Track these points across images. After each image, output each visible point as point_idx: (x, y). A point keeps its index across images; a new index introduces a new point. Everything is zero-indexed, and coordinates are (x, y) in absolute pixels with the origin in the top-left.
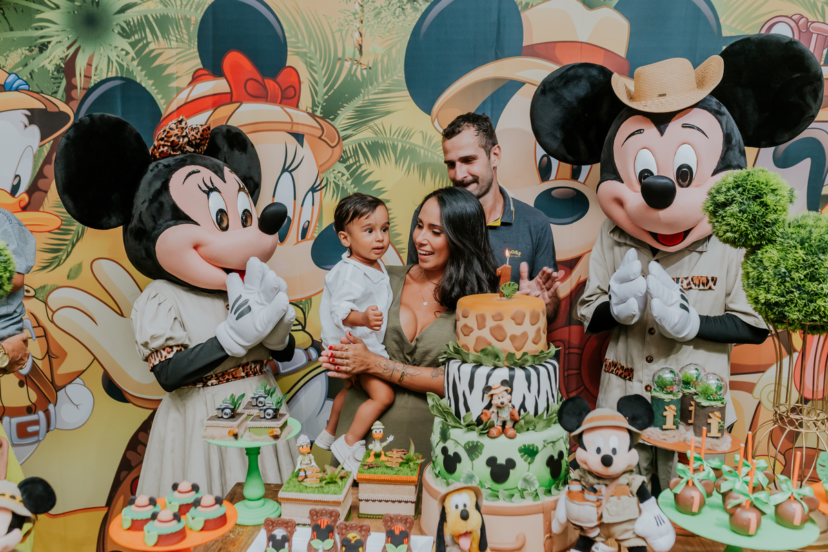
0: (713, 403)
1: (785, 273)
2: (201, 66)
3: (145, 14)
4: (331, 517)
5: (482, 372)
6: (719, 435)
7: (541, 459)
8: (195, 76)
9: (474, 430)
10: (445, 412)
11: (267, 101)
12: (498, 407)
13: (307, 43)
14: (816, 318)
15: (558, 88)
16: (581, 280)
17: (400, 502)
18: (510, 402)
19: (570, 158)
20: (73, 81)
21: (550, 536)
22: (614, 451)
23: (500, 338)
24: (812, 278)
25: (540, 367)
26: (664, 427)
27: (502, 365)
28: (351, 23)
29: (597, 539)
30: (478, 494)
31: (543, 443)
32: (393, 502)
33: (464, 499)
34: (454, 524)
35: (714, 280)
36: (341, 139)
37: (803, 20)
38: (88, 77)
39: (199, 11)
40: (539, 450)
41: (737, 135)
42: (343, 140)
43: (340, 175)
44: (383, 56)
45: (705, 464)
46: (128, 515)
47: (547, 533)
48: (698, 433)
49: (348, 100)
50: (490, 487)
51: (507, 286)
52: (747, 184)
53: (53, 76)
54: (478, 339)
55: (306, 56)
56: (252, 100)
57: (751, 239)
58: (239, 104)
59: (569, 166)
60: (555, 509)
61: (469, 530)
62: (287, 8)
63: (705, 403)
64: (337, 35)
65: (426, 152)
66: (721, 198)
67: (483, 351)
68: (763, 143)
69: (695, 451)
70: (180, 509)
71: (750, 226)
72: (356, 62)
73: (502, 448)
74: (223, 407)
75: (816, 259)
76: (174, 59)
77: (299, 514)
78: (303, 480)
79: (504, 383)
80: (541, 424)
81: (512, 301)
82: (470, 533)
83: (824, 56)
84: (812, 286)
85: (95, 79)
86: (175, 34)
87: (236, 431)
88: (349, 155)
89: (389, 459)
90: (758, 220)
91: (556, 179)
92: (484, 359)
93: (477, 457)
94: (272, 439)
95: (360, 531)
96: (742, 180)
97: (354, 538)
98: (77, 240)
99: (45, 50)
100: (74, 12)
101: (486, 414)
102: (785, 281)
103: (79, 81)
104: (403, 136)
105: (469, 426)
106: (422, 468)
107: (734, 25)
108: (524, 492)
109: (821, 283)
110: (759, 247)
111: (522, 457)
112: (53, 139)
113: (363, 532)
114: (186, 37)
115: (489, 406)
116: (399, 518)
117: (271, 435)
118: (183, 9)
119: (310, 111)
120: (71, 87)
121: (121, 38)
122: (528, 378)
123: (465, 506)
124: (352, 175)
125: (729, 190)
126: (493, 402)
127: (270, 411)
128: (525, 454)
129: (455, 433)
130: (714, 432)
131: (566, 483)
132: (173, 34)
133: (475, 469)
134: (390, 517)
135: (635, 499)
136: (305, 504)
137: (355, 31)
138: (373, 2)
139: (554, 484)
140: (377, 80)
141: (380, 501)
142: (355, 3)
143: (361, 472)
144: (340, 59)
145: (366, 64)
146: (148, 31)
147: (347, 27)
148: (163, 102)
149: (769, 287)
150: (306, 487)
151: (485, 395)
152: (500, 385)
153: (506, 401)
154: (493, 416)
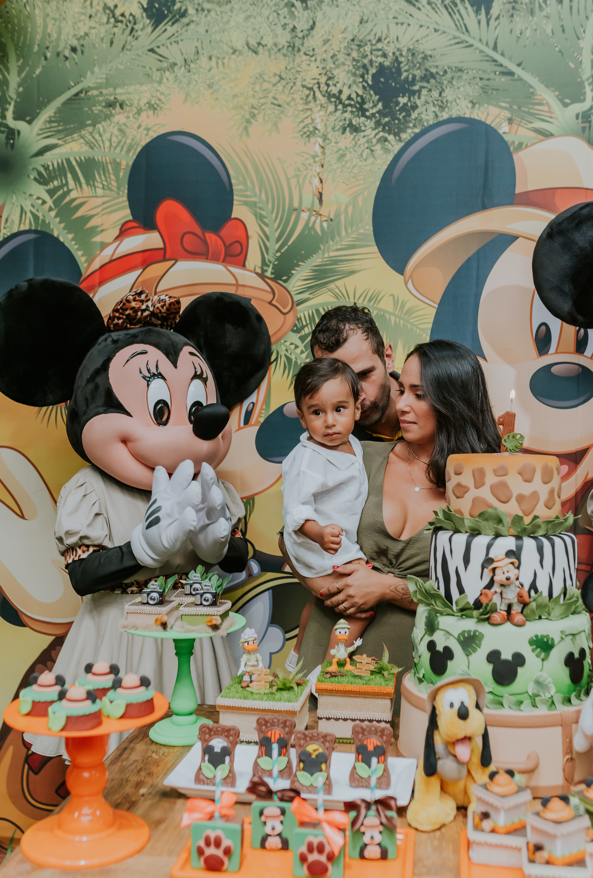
2: (131, 218)
3: (67, 157)
4: (284, 727)
5: (481, 542)
7: (558, 655)
8: (124, 229)
9: (472, 617)
10: (431, 596)
11: (207, 259)
12: (502, 585)
13: (257, 191)
15: (568, 230)
16: (588, 477)
17: (371, 721)
18: (517, 579)
19: (580, 318)
21: (572, 759)
23: (504, 499)
25: (555, 538)
27: (507, 534)
28: (310, 167)
30: (478, 689)
31: (560, 635)
32: (362, 721)
33: (462, 695)
34: (449, 725)
36: (295, 304)
39: (131, 154)
40: (556, 642)
42: (298, 305)
43: (293, 347)
44: (347, 206)
46: (28, 696)
47: (567, 754)
49: (304, 258)
50: (491, 690)
51: (511, 438)
55: (256, 207)
56: (190, 258)
58: (173, 262)
60: (577, 722)
61: (468, 734)
62: (234, 150)
64: (293, 182)
65: (398, 320)
67: (481, 515)
72: (314, 213)
73: (507, 638)
74: (149, 590)
76: (99, 209)
78: (247, 685)
79: (510, 553)
80: (557, 611)
82: (470, 738)
85: (5, 233)
86: (102, 181)
87: (165, 619)
88: (304, 323)
89: (358, 665)
91: (556, 352)
92: (483, 524)
93: (475, 650)
94: (210, 630)
95: (323, 743)
97: (315, 751)
101: (486, 595)
104: (369, 300)
105: (464, 611)
108: (537, 699)
111: (533, 650)
113: (327, 744)
114: (114, 183)
115: (490, 584)
116: (374, 729)
117: (209, 624)
118: (112, 151)
119: (259, 271)
121: (38, 185)
122: (541, 550)
123: (462, 703)
126: (495, 578)
127: (209, 596)
128: (537, 647)
129: (444, 622)
131: (588, 693)
132: (98, 180)
133: (472, 667)
134: (362, 729)
136: (250, 712)
137: (315, 176)
138: (336, 143)
139: (574, 691)
140: (339, 234)
141: (345, 720)
142: (315, 144)
143: (322, 681)
144: (295, 210)
145: (327, 215)
146: (69, 176)
147: (305, 172)
148: (83, 259)
150: (252, 693)
151: (485, 569)
152: (504, 556)
153: (513, 577)
154: (495, 597)
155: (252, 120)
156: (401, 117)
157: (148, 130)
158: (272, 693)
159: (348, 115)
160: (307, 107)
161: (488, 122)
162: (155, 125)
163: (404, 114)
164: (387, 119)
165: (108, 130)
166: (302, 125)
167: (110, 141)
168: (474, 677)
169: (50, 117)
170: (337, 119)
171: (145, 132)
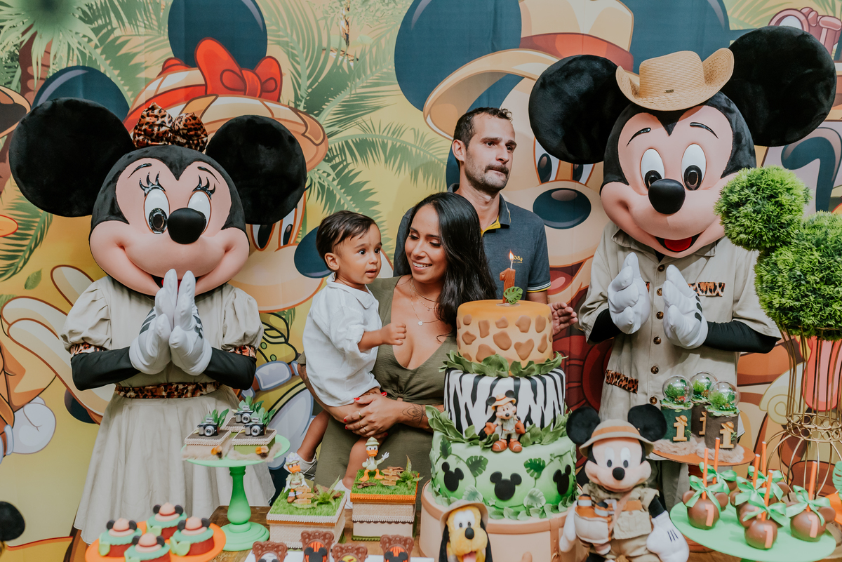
0: (726, 413)
1: (800, 276)
2: (172, 56)
4: (324, 539)
5: (486, 382)
6: (732, 446)
7: (548, 474)
8: (166, 66)
9: (478, 444)
10: (446, 426)
11: (245, 94)
12: (503, 420)
13: (289, 31)
14: (832, 322)
15: (558, 82)
16: (582, 287)
17: (397, 523)
18: (515, 414)
19: (571, 156)
20: (29, 70)
21: (558, 555)
22: (626, 463)
23: (505, 347)
24: (828, 281)
25: (548, 379)
26: (675, 439)
27: (507, 375)
28: (336, 10)
29: (608, 557)
30: (482, 511)
31: (550, 457)
32: (390, 523)
33: (469, 517)
34: (458, 543)
35: (722, 286)
36: (326, 136)
38: (45, 66)
40: (546, 464)
41: (747, 134)
42: (329, 137)
43: (325, 175)
44: (371, 47)
45: (718, 476)
46: (106, 540)
47: (555, 552)
48: (710, 444)
49: (334, 94)
50: (494, 504)
51: (511, 291)
52: (761, 182)
53: (7, 65)
54: (481, 348)
55: (288, 46)
56: (229, 94)
57: (765, 240)
58: (214, 97)
59: (570, 165)
60: (563, 526)
61: (474, 549)
63: (717, 413)
64: (322, 23)
65: (418, 151)
66: (734, 198)
67: (486, 360)
68: (773, 141)
69: (708, 463)
70: (162, 533)
71: (765, 227)
72: (342, 53)
73: (507, 463)
74: (205, 424)
75: (832, 261)
76: (143, 47)
77: (291, 537)
78: (293, 501)
79: (509, 394)
80: (548, 437)
81: (516, 307)
82: (475, 552)
83: (834, 52)
84: (827, 289)
85: (53, 68)
86: (144, 20)
87: (220, 449)
88: (335, 154)
89: (385, 477)
90: (773, 221)
91: (556, 179)
92: (487, 369)
93: (481, 473)
94: (259, 457)
95: (357, 554)
96: (757, 179)
97: (350, 561)
98: (36, 246)
101: (490, 427)
102: (801, 285)
103: (36, 71)
104: (393, 134)
105: (472, 440)
106: (420, 486)
107: (742, 18)
108: (530, 509)
109: (837, 286)
110: (774, 249)
111: (528, 471)
112: (8, 134)
113: (360, 555)
114: (155, 23)
115: (493, 418)
116: (398, 539)
117: (259, 453)
119: (292, 105)
120: (26, 77)
121: (82, 23)
122: (534, 389)
123: (469, 524)
124: (338, 175)
125: (742, 189)
126: (497, 414)
127: (257, 428)
128: (531, 469)
129: (456, 448)
130: (727, 443)
131: (573, 499)
132: (140, 19)
133: (478, 486)
134: (389, 539)
135: (647, 514)
136: (296, 525)
137: (341, 18)
139: (561, 500)
140: (365, 73)
141: (376, 522)
143: (355, 492)
144: (324, 50)
145: (353, 55)
146: (112, 15)
147: (332, 15)
148: (130, 94)
149: (783, 291)
150: (297, 508)
151: (489, 407)
152: (504, 396)
153: (511, 413)
154: (497, 429)
158: (314, 508)
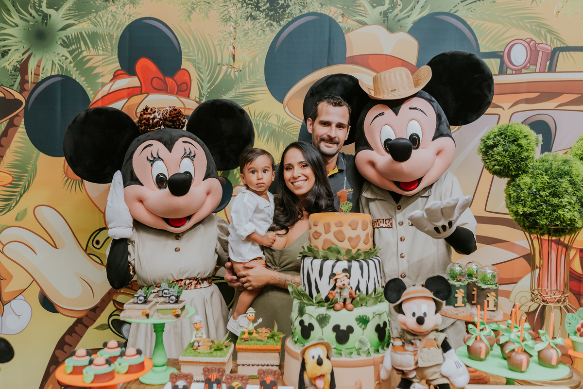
0: (490, 286)
1: (536, 192)
2: (120, 68)
3: (80, 31)
4: (218, 372)
5: (328, 264)
6: (495, 309)
7: (371, 326)
8: (115, 75)
9: (324, 306)
10: (302, 295)
11: (167, 93)
12: (341, 288)
13: (196, 53)
14: (558, 223)
17: (268, 365)
18: (349, 284)
20: (26, 78)
21: (379, 383)
22: (425, 314)
23: (341, 240)
24: (554, 195)
25: (369, 261)
26: (456, 305)
27: (343, 259)
28: (227, 40)
29: (414, 380)
30: (328, 348)
31: (372, 315)
32: (263, 365)
34: (312, 369)
37: (532, 43)
38: (37, 75)
39: (119, 30)
40: (370, 319)
44: (249, 63)
45: (487, 326)
46: (70, 363)
47: (377, 380)
49: (224, 93)
50: (335, 347)
51: (345, 204)
52: (507, 132)
53: (11, 74)
56: (156, 92)
57: (512, 170)
58: (147, 95)
60: (382, 363)
61: (323, 373)
62: (182, 29)
63: (484, 287)
64: (218, 48)
65: (280, 129)
66: (490, 142)
67: (329, 249)
69: (480, 318)
70: (109, 359)
71: (511, 160)
72: (230, 66)
73: (343, 318)
74: (138, 295)
75: (556, 181)
76: (101, 63)
78: (197, 349)
79: (345, 270)
80: (371, 301)
82: (324, 376)
83: (547, 66)
84: (554, 200)
85: (42, 76)
86: (102, 46)
87: (148, 312)
89: (260, 334)
90: (516, 156)
92: (329, 254)
93: (326, 325)
94: (174, 317)
95: (242, 380)
96: (504, 130)
97: (237, 385)
98: (24, 192)
99: (6, 55)
100: (29, 29)
101: (332, 294)
102: (536, 198)
103: (30, 77)
104: (263, 118)
105: (320, 303)
107: (488, 45)
108: (360, 351)
109: (560, 198)
110: (517, 176)
111: (358, 324)
112: (10, 119)
113: (244, 381)
114: (109, 47)
115: (334, 288)
116: (270, 371)
117: (174, 314)
118: (108, 28)
119: (197, 100)
120: (24, 82)
121: (62, 47)
122: (361, 268)
123: (319, 356)
125: (495, 136)
126: (337, 284)
127: (173, 298)
128: (360, 322)
129: (309, 309)
130: (491, 307)
131: (388, 346)
132: (100, 45)
133: (324, 334)
134: (263, 371)
135: (440, 350)
136: (199, 364)
137: (230, 45)
138: (243, 26)
139: (381, 345)
140: (245, 79)
141: (253, 365)
142: (230, 26)
143: (240, 344)
144: (219, 64)
145: (238, 68)
146: (82, 42)
147: (224, 43)
148: (91, 92)
149: (525, 202)
150: (200, 353)
151: (331, 280)
152: (341, 272)
153: (346, 284)
154: (336, 295)
155: (192, 11)
156: (280, 12)
157: (130, 16)
158: (211, 353)
159: (249, 10)
160: (225, 4)
161: (330, 16)
162: (134, 13)
163: (282, 10)
164: (272, 13)
165: (105, 16)
166: (222, 15)
167: (107, 22)
168: (326, 341)
169: (70, 7)
170: (243, 11)
171: (128, 17)
